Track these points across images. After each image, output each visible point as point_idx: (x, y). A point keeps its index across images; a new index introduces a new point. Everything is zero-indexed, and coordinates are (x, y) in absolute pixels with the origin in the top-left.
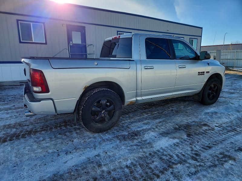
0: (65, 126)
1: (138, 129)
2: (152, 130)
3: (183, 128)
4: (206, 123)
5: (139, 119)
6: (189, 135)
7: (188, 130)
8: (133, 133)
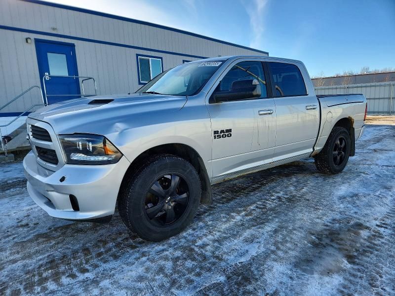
0: (56, 278)
1: (243, 260)
2: (273, 256)
3: (328, 241)
4: (357, 221)
5: (230, 229)
6: (351, 259)
7: (340, 244)
8: (236, 273)
